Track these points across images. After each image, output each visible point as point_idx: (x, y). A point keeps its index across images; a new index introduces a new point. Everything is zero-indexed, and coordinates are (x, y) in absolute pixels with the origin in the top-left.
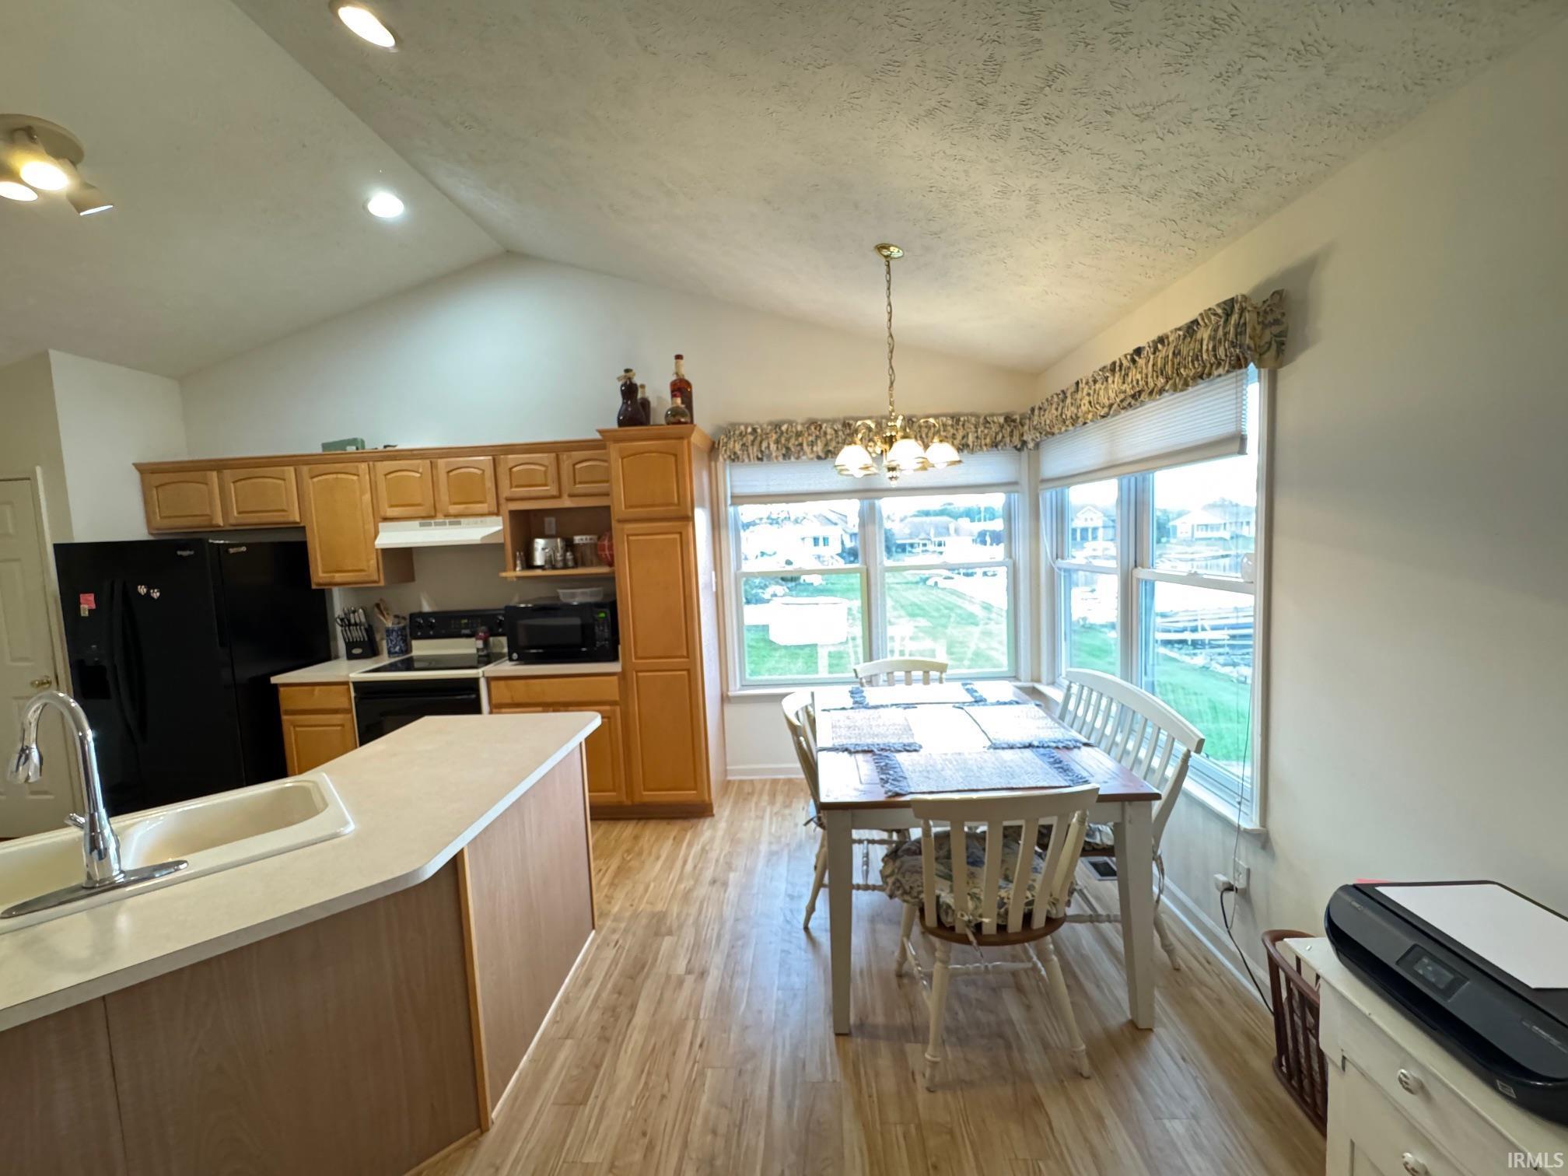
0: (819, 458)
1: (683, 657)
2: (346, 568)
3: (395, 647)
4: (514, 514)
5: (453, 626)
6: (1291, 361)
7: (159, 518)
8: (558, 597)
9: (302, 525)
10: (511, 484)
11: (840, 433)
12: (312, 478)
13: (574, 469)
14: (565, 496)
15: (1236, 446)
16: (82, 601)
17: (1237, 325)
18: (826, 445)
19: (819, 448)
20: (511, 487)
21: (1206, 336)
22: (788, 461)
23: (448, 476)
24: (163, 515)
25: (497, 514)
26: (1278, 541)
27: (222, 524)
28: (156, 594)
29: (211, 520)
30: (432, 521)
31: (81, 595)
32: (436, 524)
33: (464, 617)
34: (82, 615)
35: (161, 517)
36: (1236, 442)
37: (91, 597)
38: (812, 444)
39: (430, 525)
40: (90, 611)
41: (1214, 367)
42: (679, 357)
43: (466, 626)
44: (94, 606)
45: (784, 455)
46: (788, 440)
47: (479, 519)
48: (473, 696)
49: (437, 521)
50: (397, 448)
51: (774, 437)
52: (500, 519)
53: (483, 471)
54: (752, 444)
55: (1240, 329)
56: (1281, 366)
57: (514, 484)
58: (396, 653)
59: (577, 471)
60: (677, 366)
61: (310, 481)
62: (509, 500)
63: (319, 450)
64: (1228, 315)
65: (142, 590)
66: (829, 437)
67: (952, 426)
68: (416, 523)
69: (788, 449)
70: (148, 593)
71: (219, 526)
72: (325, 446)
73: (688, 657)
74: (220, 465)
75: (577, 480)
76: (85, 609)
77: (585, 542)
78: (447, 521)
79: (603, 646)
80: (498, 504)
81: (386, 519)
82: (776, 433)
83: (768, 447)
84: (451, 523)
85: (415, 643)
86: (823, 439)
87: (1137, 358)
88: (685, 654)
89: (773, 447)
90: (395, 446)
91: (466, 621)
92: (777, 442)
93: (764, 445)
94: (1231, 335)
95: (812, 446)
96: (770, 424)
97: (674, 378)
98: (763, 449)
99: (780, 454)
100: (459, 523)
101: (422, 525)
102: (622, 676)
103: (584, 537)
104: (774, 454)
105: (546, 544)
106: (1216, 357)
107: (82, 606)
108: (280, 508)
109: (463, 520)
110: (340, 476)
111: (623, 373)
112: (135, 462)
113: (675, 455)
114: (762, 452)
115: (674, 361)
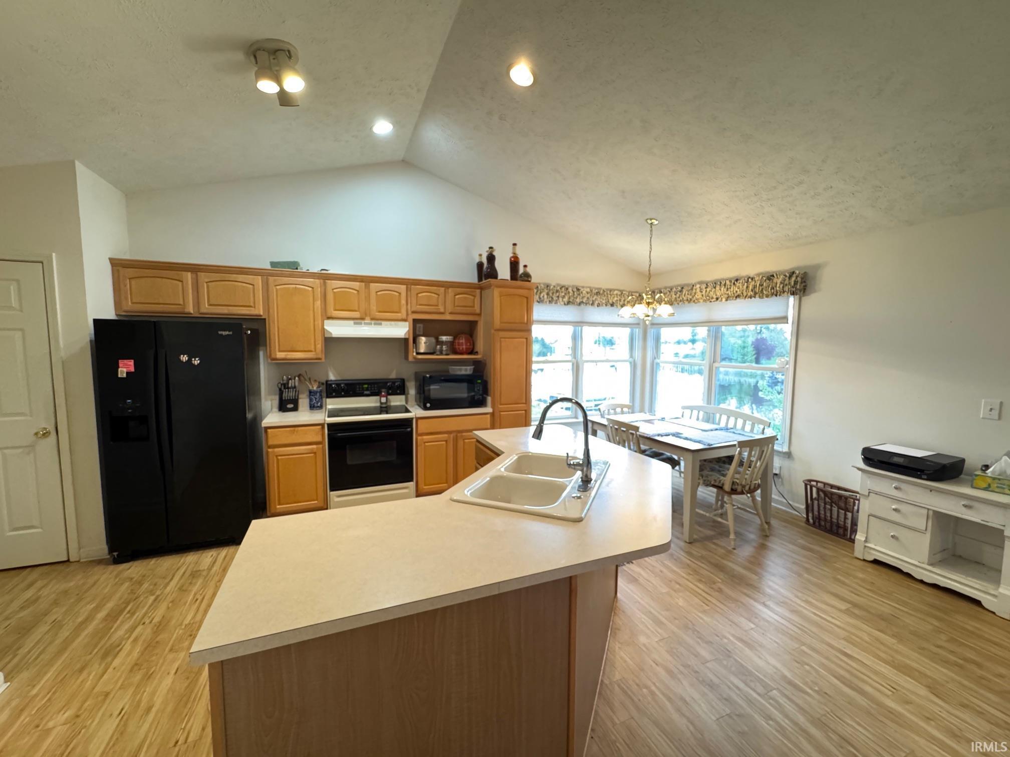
0: (565, 304)
1: (523, 404)
2: (298, 349)
3: (317, 403)
4: (415, 321)
5: (358, 389)
6: (808, 295)
7: (130, 303)
8: (448, 371)
9: (263, 317)
10: (417, 303)
11: (575, 293)
12: (276, 286)
13: (455, 298)
14: (447, 313)
15: (786, 321)
16: (120, 365)
17: (795, 281)
18: (569, 298)
19: (566, 300)
20: (417, 305)
21: (779, 282)
22: (551, 304)
23: (376, 295)
24: (134, 301)
25: (405, 320)
26: (799, 353)
27: (192, 312)
28: (196, 362)
29: (184, 308)
30: (363, 322)
31: (120, 361)
32: (365, 324)
33: (365, 384)
34: (119, 376)
35: (133, 303)
36: (784, 319)
37: (131, 363)
38: (564, 297)
39: (361, 324)
40: (127, 373)
41: (782, 293)
42: (515, 245)
43: (367, 389)
44: (133, 370)
45: (550, 301)
46: (553, 293)
47: (393, 323)
48: (409, 430)
49: (366, 321)
50: (329, 272)
51: (546, 291)
52: (407, 323)
53: (400, 293)
54: (536, 294)
55: (796, 283)
56: (804, 296)
57: (418, 304)
58: (318, 407)
59: (456, 300)
60: (514, 249)
61: (274, 287)
62: (413, 312)
63: (269, 267)
64: (790, 277)
65: (184, 358)
66: (570, 294)
67: (619, 295)
68: (352, 322)
69: (552, 298)
70: (190, 360)
71: (191, 314)
72: (273, 264)
73: (526, 404)
74: (195, 269)
75: (456, 305)
76: (122, 372)
77: (449, 340)
78: (373, 322)
79: (479, 398)
80: (407, 315)
81: (329, 318)
82: (547, 289)
83: (543, 297)
84: (375, 324)
85: (329, 400)
86: (568, 295)
87: (736, 282)
88: (524, 401)
89: (546, 296)
90: (327, 270)
91: (366, 386)
92: (548, 294)
93: (542, 295)
94: (792, 283)
95: (563, 298)
96: (544, 284)
97: (512, 255)
98: (541, 297)
99: (548, 300)
100: (380, 324)
101: (355, 323)
102: (493, 415)
103: (448, 337)
104: (545, 300)
105: (427, 340)
106: (783, 290)
107: (120, 369)
108: (248, 304)
109: (383, 323)
110: (297, 286)
111: (488, 249)
112: (110, 257)
113: (527, 298)
114: (540, 298)
115: (512, 246)
